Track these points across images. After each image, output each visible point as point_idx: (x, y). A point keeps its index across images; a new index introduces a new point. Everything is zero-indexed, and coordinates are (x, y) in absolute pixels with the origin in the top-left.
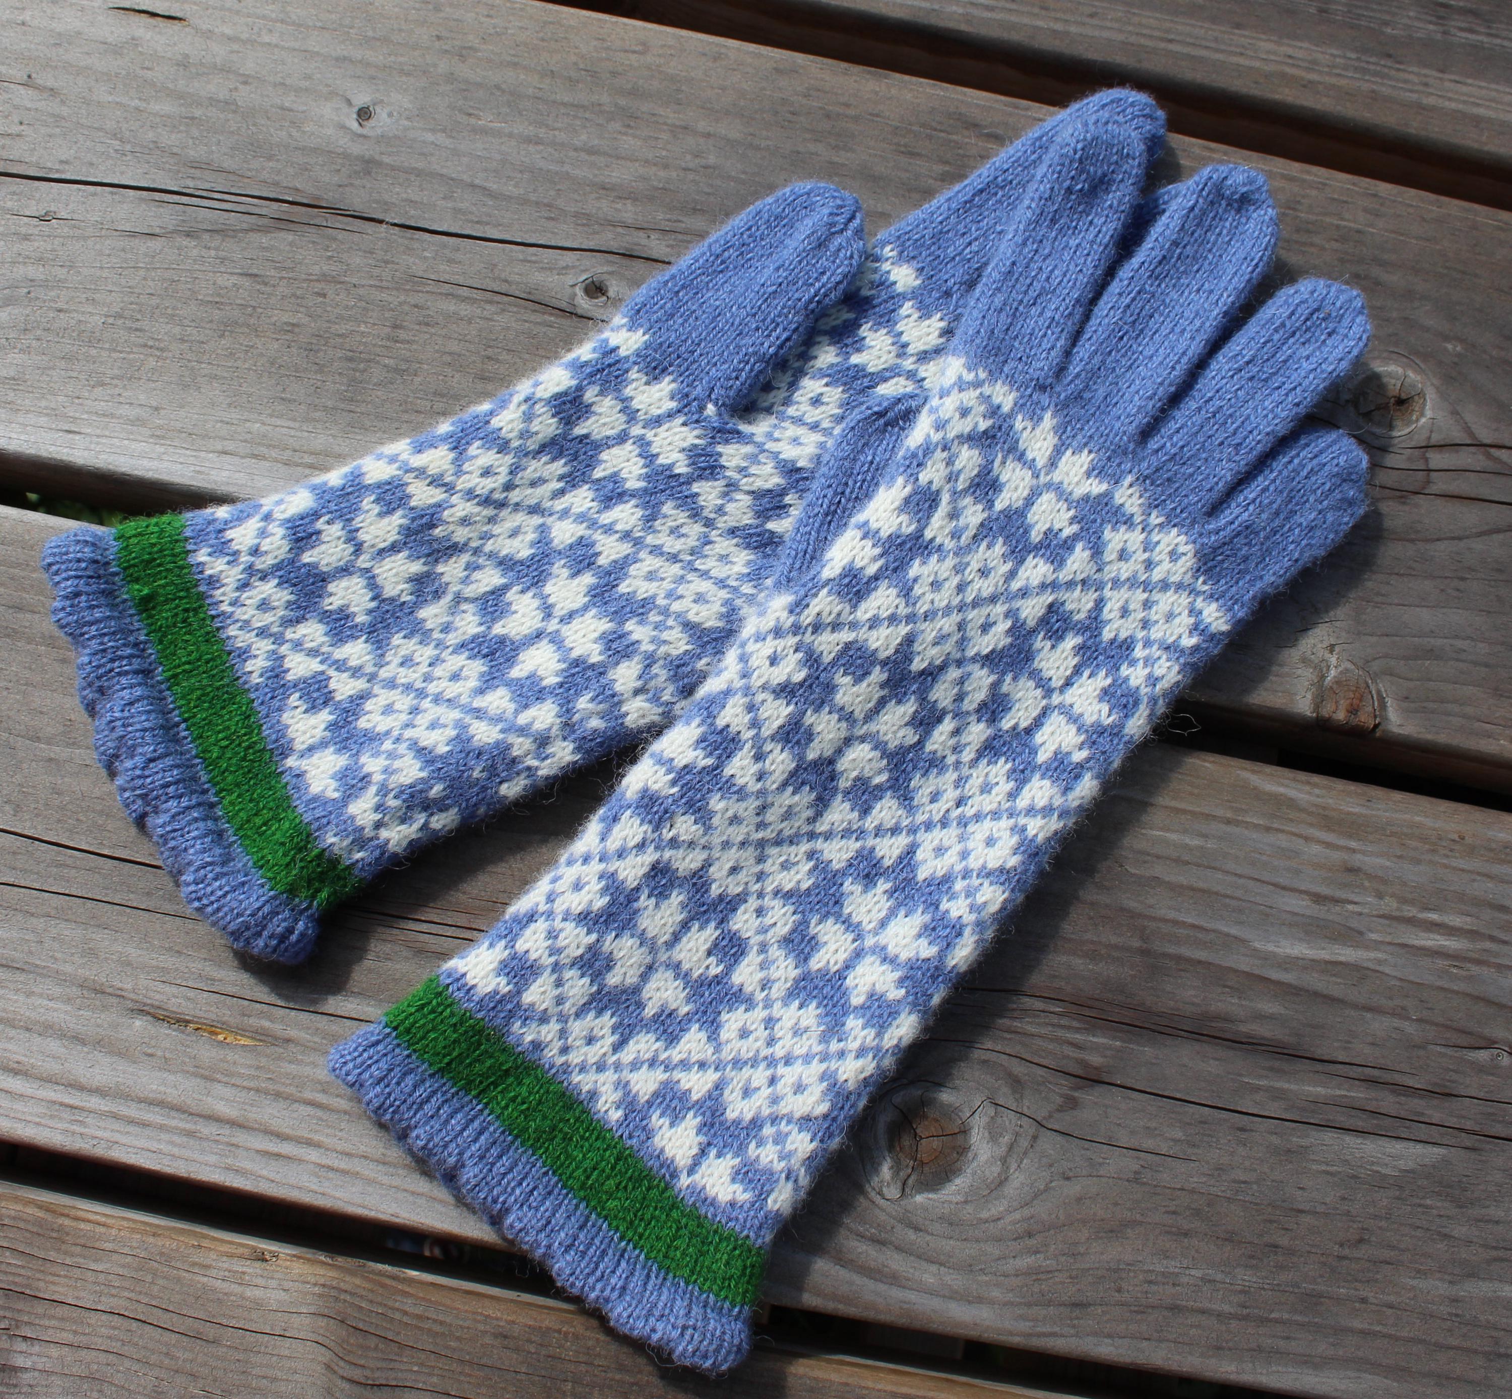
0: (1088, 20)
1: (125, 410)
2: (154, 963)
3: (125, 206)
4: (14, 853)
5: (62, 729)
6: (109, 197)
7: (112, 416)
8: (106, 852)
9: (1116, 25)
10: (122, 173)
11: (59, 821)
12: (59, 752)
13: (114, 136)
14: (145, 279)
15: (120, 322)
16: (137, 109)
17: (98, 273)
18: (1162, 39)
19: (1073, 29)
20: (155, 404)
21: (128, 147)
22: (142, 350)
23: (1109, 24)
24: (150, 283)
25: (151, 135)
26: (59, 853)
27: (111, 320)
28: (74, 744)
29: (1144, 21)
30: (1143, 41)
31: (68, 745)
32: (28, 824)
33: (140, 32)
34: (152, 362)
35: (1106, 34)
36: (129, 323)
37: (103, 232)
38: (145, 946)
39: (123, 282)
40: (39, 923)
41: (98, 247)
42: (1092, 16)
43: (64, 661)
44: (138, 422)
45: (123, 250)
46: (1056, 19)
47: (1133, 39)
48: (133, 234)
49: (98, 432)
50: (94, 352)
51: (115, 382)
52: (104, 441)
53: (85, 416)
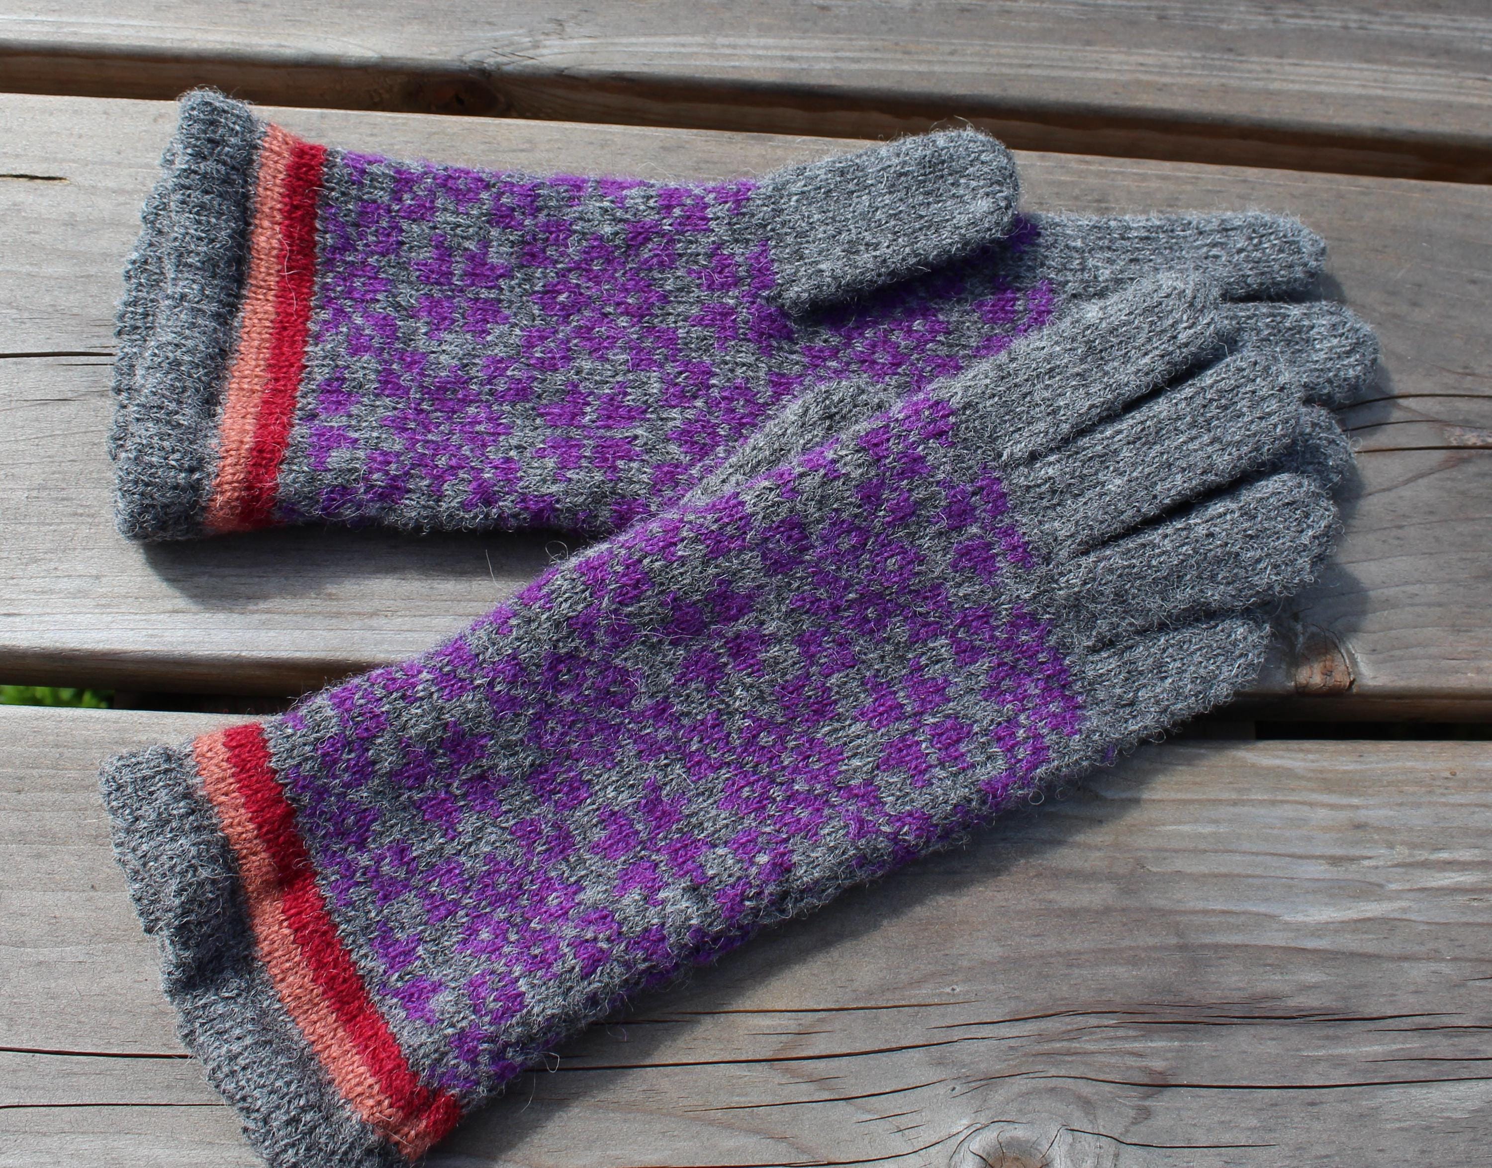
0: (949, 58)
1: (64, 584)
2: (186, 1160)
3: (31, 375)
4: (14, 1071)
5: (47, 928)
6: (14, 368)
7: (52, 591)
8: (115, 1051)
9: (976, 59)
10: (24, 342)
11: (59, 1027)
12: (47, 953)
13: (10, 305)
14: (64, 446)
15: (44, 494)
16: (29, 274)
17: (14, 447)
18: (1021, 66)
19: (937, 68)
20: (94, 572)
21: (26, 315)
22: (72, 519)
23: (969, 59)
24: (71, 450)
25: (48, 299)
26: (65, 1061)
27: (35, 493)
28: (63, 941)
29: (1002, 51)
30: (1005, 70)
31: (56, 944)
32: (25, 1037)
33: (21, 197)
34: (85, 531)
35: (968, 69)
36: (54, 494)
37: (13, 404)
38: (172, 1144)
39: (42, 452)
40: (53, 1143)
41: (10, 420)
42: (952, 53)
43: (39, 856)
44: (82, 593)
45: (37, 420)
46: (920, 62)
47: (994, 70)
48: (45, 402)
49: (39, 610)
50: (21, 529)
51: (47, 556)
52: (46, 618)
53: (23, 596)
